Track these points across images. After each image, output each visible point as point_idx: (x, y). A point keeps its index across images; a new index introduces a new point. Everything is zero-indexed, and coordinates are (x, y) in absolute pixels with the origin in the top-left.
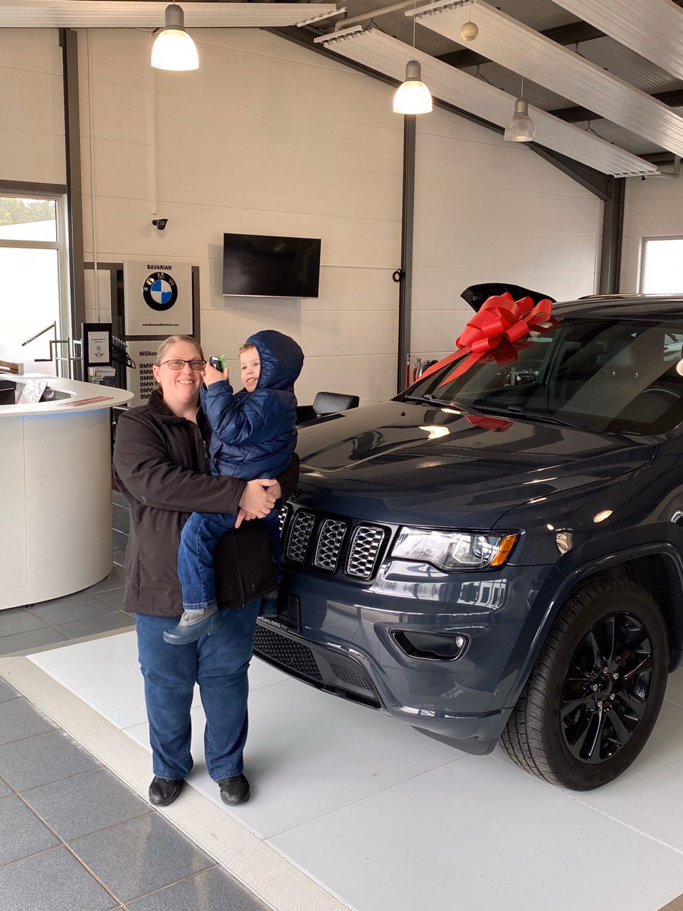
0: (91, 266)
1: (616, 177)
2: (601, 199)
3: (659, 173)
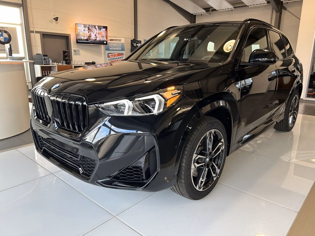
0: (33, 32)
2: (189, 21)
3: (206, 13)
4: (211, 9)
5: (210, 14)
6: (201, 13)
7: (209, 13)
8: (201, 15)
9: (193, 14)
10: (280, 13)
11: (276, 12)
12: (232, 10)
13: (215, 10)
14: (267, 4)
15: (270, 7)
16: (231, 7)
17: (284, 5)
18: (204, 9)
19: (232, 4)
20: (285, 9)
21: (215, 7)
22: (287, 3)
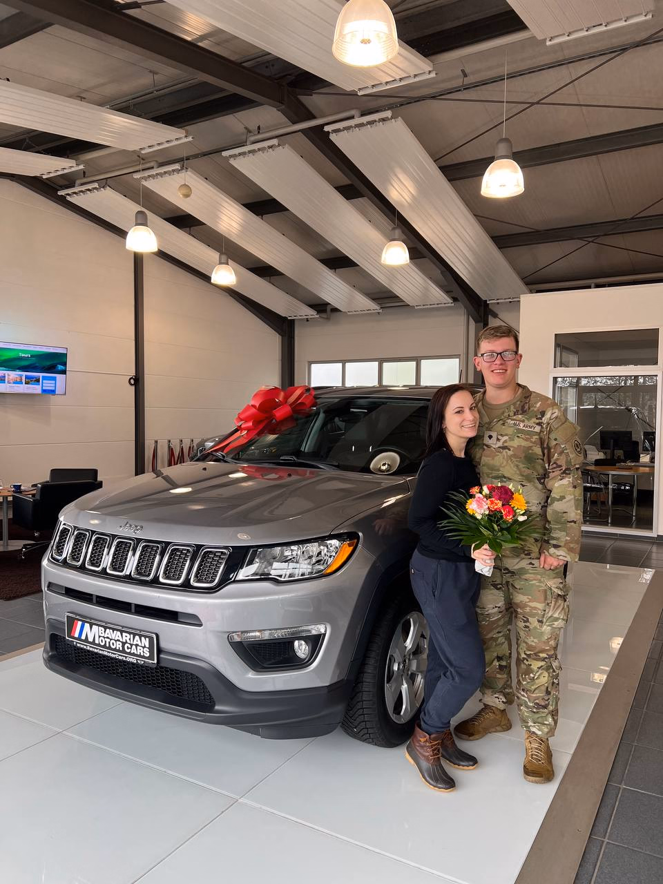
1: (289, 318)
2: (279, 334)
3: (318, 316)
4: (329, 308)
5: (328, 319)
6: (307, 317)
7: (324, 315)
8: (308, 321)
9: (285, 318)
10: (484, 324)
11: (476, 322)
12: (379, 313)
13: (335, 310)
14: (453, 305)
15: (462, 311)
16: (373, 306)
17: (490, 307)
18: (312, 306)
19: (374, 299)
20: (495, 316)
21: (334, 302)
22: (498, 303)
